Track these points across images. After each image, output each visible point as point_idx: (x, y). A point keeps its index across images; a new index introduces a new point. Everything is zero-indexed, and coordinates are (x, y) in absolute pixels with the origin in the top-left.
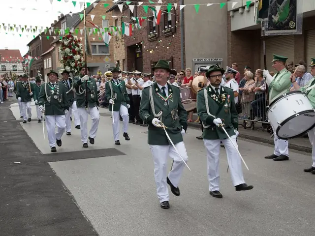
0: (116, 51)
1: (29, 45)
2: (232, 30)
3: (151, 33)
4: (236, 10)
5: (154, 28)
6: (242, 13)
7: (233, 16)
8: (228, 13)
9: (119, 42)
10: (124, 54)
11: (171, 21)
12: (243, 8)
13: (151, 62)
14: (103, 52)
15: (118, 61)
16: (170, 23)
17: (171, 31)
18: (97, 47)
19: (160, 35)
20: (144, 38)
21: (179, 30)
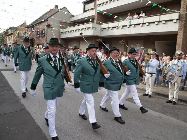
2: (61, 38)
4: (62, 33)
5: (39, 35)
6: (64, 34)
8: (60, 33)
12: (64, 32)
13: (37, 44)
16: (43, 34)
17: (43, 36)
18: (21, 38)
19: (40, 37)
20: (35, 37)
21: (46, 36)
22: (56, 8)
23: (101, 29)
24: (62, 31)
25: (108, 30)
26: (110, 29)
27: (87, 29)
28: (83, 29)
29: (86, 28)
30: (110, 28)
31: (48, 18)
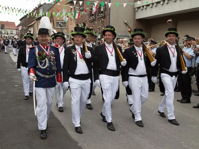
0: (70, 26)
1: (21, 20)
3: (91, 17)
4: (139, 8)
5: (93, 15)
6: (142, 10)
7: (137, 11)
8: (135, 9)
11: (102, 11)
12: (143, 6)
17: (102, 17)
19: (96, 19)
20: (87, 20)
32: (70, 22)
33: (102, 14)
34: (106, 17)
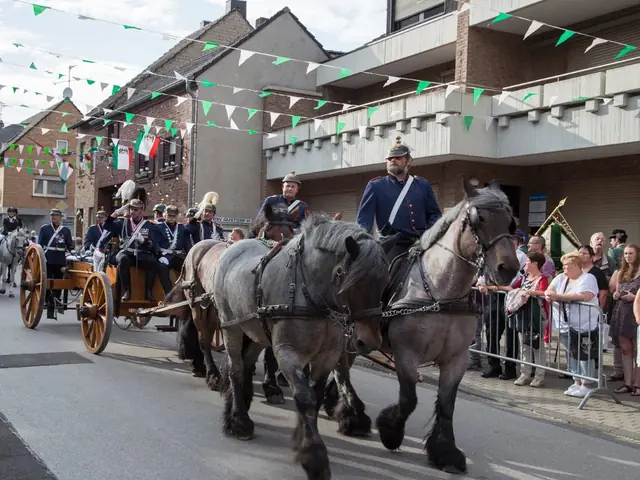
0: (78, 193)
2: (269, 177)
4: (276, 149)
5: (146, 164)
6: (284, 155)
7: (270, 158)
8: (263, 152)
9: (86, 179)
10: (92, 199)
11: (174, 156)
12: (286, 147)
14: (54, 193)
15: (82, 210)
16: (173, 157)
17: (173, 171)
18: (45, 183)
19: (156, 175)
21: (187, 171)
22: (237, 15)
23: (496, 120)
24: (273, 138)
25: (535, 123)
26: (550, 119)
27: (414, 123)
28: (392, 125)
29: (407, 121)
30: (547, 110)
31: (196, 75)
32: (79, 180)
33: (172, 163)
34: (184, 171)
